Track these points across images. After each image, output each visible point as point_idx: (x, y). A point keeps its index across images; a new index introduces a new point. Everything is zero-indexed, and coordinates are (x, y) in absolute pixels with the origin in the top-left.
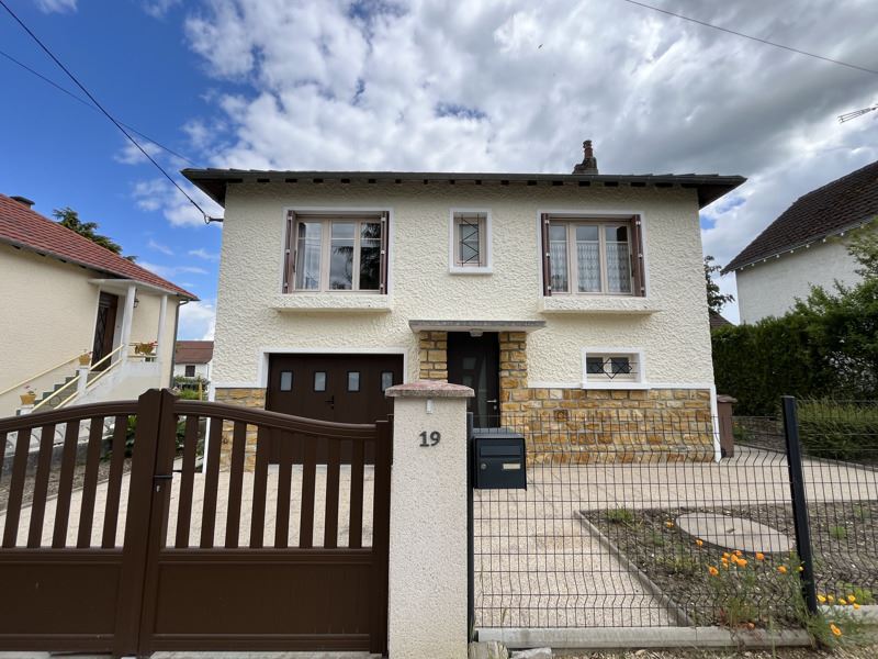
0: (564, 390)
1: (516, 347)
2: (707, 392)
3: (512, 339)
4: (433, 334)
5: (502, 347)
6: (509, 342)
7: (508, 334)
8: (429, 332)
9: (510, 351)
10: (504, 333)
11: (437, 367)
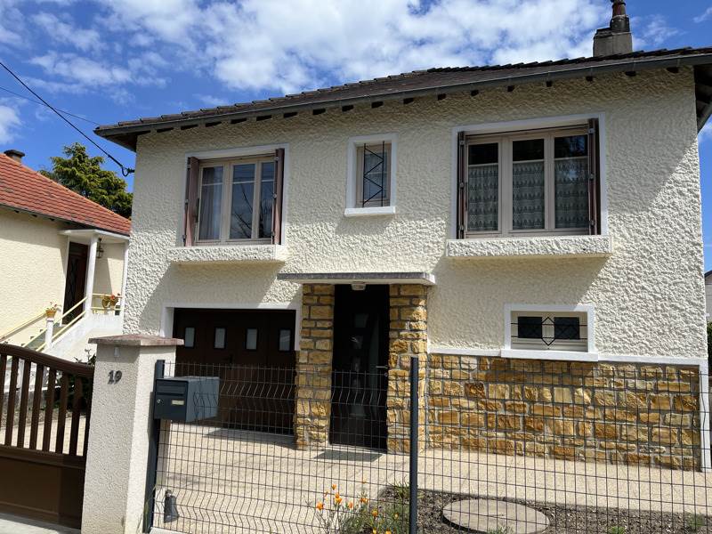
0: (479, 358)
1: (407, 302)
2: (696, 369)
3: (402, 293)
4: (316, 287)
5: (392, 302)
6: (399, 296)
7: (398, 286)
8: (312, 286)
9: (400, 308)
10: (394, 285)
11: (319, 325)
